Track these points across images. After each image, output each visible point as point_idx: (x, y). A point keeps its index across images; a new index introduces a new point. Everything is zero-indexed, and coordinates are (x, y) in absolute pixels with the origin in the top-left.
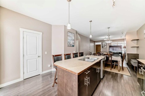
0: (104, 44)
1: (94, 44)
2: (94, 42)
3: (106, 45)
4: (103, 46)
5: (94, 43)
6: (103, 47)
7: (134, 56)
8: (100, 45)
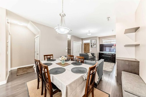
0: (93, 42)
1: (82, 43)
2: (82, 39)
3: (95, 43)
4: (92, 44)
5: (82, 41)
6: (92, 46)
7: (129, 65)
8: (88, 44)
